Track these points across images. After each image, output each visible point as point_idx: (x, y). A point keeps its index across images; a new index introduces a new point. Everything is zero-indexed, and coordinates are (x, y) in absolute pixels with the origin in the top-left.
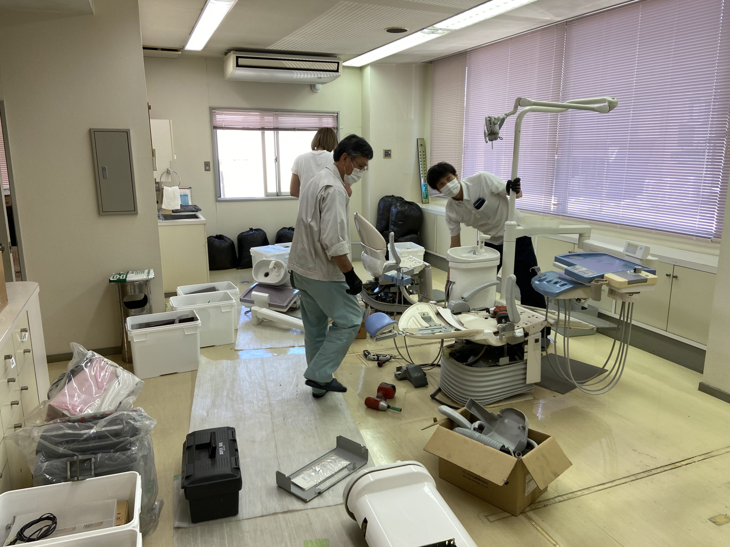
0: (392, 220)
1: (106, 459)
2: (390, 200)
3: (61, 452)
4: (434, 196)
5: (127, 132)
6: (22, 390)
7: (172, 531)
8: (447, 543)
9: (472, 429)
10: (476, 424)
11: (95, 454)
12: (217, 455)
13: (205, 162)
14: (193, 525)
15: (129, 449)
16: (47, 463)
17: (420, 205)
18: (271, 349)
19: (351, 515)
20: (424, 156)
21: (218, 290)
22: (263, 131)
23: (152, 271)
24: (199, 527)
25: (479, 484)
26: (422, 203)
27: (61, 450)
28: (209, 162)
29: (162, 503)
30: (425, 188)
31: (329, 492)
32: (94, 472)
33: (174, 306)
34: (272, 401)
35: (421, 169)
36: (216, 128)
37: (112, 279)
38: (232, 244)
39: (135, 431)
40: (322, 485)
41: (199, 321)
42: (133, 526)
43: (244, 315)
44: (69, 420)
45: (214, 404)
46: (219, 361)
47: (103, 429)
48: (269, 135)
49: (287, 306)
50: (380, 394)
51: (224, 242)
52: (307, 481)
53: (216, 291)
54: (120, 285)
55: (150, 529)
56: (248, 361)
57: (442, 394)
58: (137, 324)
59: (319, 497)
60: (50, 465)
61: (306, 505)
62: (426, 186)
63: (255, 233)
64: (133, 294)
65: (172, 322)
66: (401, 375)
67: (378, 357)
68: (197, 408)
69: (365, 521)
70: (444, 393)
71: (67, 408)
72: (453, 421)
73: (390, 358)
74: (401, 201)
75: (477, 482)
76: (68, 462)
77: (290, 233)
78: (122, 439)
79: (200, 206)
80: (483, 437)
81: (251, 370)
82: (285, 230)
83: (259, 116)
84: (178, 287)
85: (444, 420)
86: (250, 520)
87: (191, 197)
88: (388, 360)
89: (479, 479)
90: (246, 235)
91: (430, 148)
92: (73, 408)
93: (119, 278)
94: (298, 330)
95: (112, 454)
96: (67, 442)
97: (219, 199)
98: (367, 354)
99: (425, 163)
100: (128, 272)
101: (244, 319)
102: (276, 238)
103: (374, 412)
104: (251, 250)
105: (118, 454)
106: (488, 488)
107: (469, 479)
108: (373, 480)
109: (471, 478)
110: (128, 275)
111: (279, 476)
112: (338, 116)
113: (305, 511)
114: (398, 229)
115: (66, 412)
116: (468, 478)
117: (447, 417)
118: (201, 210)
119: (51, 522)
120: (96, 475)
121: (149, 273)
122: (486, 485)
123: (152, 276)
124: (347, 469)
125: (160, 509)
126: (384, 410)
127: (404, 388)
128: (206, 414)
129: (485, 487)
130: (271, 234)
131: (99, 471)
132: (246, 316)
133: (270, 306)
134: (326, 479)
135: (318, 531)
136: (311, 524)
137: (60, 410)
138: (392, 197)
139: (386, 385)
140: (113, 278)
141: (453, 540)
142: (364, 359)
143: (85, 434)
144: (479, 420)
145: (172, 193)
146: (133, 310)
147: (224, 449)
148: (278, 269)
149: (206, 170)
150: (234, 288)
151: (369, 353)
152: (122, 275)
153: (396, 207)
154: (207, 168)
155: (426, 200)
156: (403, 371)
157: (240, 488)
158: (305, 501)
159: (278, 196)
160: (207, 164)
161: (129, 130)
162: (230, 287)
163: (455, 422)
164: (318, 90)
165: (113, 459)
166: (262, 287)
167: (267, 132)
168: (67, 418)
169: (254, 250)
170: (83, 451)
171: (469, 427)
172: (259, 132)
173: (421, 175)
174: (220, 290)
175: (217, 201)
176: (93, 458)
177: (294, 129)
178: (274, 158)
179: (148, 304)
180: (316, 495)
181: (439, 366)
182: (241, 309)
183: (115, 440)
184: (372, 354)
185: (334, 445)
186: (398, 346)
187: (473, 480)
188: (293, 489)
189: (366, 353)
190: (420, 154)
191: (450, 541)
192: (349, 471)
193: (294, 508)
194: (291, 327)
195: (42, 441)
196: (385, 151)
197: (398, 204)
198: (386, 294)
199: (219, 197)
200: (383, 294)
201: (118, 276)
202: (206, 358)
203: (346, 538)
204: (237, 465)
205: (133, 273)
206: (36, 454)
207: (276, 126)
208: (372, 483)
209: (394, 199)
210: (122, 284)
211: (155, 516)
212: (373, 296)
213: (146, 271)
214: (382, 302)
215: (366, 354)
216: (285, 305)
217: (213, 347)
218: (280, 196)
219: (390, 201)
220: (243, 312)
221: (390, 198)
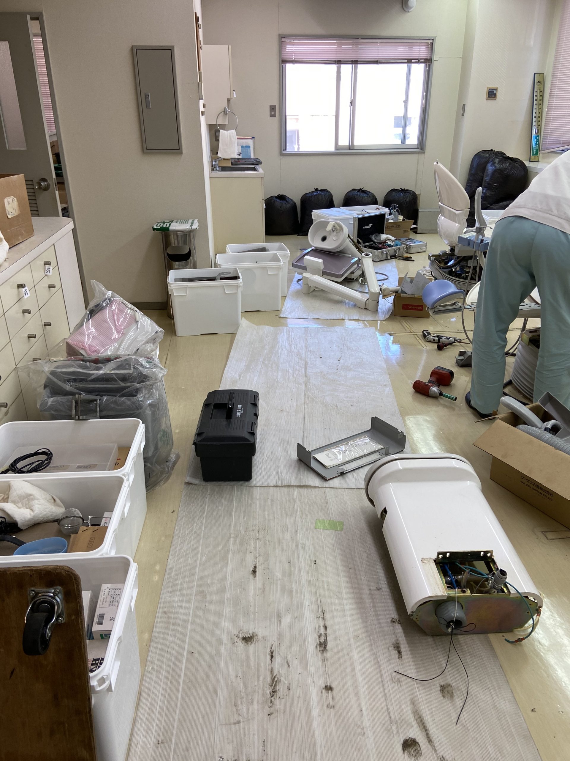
0: (485, 181)
1: (112, 402)
2: (487, 155)
3: (67, 389)
4: (546, 151)
5: (171, 50)
6: (45, 325)
7: (183, 486)
8: (482, 554)
9: (543, 428)
10: (550, 424)
11: (102, 396)
12: (233, 417)
13: (270, 106)
14: (204, 483)
15: (136, 396)
16: (53, 398)
17: (527, 163)
18: (318, 320)
19: (371, 501)
20: (541, 98)
21: (269, 251)
22: (339, 65)
23: (196, 221)
24: (210, 486)
25: (541, 494)
26: (530, 161)
27: (68, 387)
28: (275, 106)
29: (178, 457)
30: (537, 141)
31: (353, 474)
32: (99, 414)
33: (219, 263)
34: (308, 372)
35: (534, 115)
36: (284, 61)
37: (155, 227)
38: (295, 206)
39: (143, 378)
40: (346, 465)
41: (241, 280)
42: (122, 473)
43: (296, 282)
44: (83, 359)
45: (248, 368)
46: (261, 326)
47: (113, 372)
48: (346, 69)
49: (343, 275)
50: (433, 379)
51: (286, 203)
52: (330, 459)
53: (266, 251)
54: (163, 234)
55: (161, 481)
56: (291, 329)
57: (513, 388)
58: (180, 279)
59: (341, 477)
60: (56, 401)
61: (325, 483)
62: (538, 138)
63: (321, 194)
64: (176, 244)
65: (213, 279)
66: (464, 360)
67: (439, 339)
68: (230, 370)
69: (385, 511)
70: (515, 386)
71: (83, 348)
72: (518, 416)
73: (454, 341)
74: (501, 156)
75: (538, 492)
76: (73, 401)
77: (360, 196)
78: (128, 384)
79: (261, 159)
80: (555, 439)
81: (292, 339)
82: (355, 191)
83: (336, 45)
84: (227, 245)
85: (508, 413)
86: (263, 488)
87: (254, 149)
88: (451, 344)
89: (541, 489)
90: (310, 196)
91: (550, 85)
92: (90, 348)
93: (163, 226)
94: (352, 303)
95: (117, 398)
96: (75, 380)
97: (284, 152)
98: (427, 334)
99: (540, 106)
100: (173, 221)
101: (295, 287)
102: (344, 201)
103: (422, 398)
104: (312, 213)
105: (123, 399)
106: (552, 500)
107: (529, 486)
108: (401, 468)
109: (531, 485)
110: (172, 224)
111: (300, 448)
112: (432, 43)
113: (323, 489)
114: (492, 193)
115: (82, 352)
116: (527, 485)
117: (511, 411)
118: (261, 163)
119: (46, 456)
120: (101, 417)
121: (192, 223)
122: (551, 497)
123: (195, 226)
124: (378, 453)
125: (175, 463)
126: (435, 397)
127: (466, 376)
128: (238, 377)
129: (548, 498)
130: (338, 196)
131: (104, 413)
132: (298, 284)
133: (324, 274)
134: (352, 460)
135: (333, 512)
136: (327, 503)
137: (77, 348)
138: (490, 152)
139: (442, 369)
140: (157, 226)
141: (491, 552)
142: (422, 340)
143: (93, 374)
144: (554, 419)
145: (229, 137)
146: (177, 263)
147: (242, 412)
148: (337, 233)
149: (272, 116)
150: (284, 250)
151: (429, 334)
152: (166, 224)
153: (494, 164)
154: (273, 113)
155: (535, 157)
156: (466, 356)
157: (254, 455)
158: (324, 479)
159: (350, 149)
160: (273, 109)
161: (173, 47)
162: (281, 249)
163: (521, 418)
164: (411, 8)
165: (118, 403)
166: (318, 252)
167: (344, 67)
168: (81, 357)
169: (316, 213)
170: (89, 391)
171: (539, 426)
172: (334, 67)
173: (534, 124)
174: (269, 250)
175: (282, 154)
176: (98, 400)
177: (376, 62)
178: (350, 100)
179: (191, 258)
180: (339, 475)
181: (513, 355)
182: (294, 277)
183: (122, 384)
184: (432, 335)
185: (369, 427)
186: (466, 330)
187: (533, 489)
188: (314, 464)
189: (425, 333)
190: (535, 94)
191: (486, 553)
192: (381, 456)
193: (312, 484)
194: (344, 299)
195: (50, 376)
196: (489, 89)
197: (497, 161)
198: (462, 268)
199: (284, 150)
200: (458, 269)
201: (162, 224)
202: (247, 322)
203: (363, 525)
204: (253, 430)
205: (177, 222)
206: (44, 389)
207: (354, 58)
208: (399, 471)
209: (493, 155)
210: (165, 232)
211: (168, 469)
212: (445, 270)
213: (190, 221)
214: (456, 278)
215: (425, 335)
216: (340, 273)
217: (258, 312)
218: (352, 150)
219: (487, 157)
220: (295, 280)
221: (488, 153)
